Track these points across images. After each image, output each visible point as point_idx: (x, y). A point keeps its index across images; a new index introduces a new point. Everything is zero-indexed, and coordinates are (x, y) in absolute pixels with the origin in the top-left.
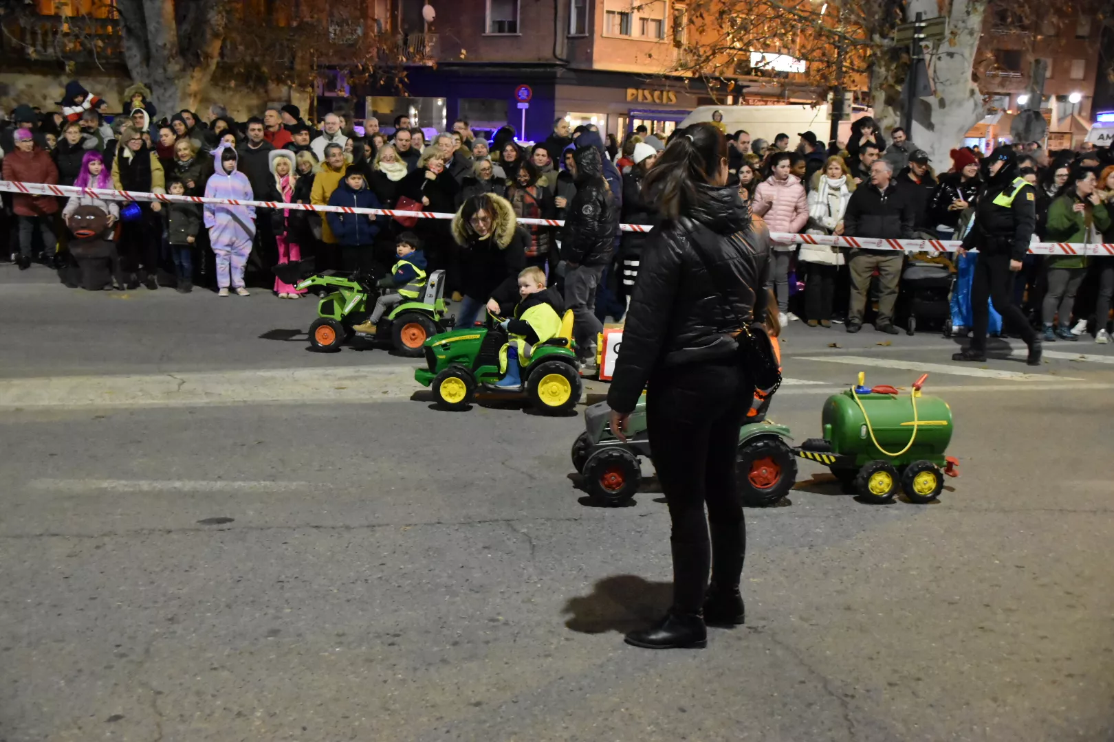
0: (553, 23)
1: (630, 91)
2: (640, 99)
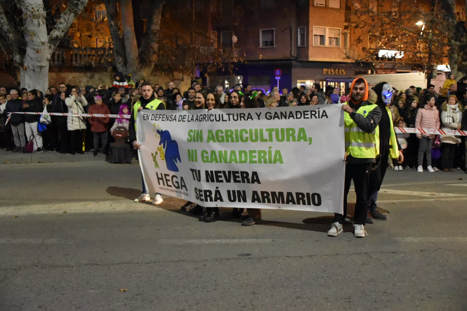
0: (290, 41)
1: (325, 70)
2: (329, 73)
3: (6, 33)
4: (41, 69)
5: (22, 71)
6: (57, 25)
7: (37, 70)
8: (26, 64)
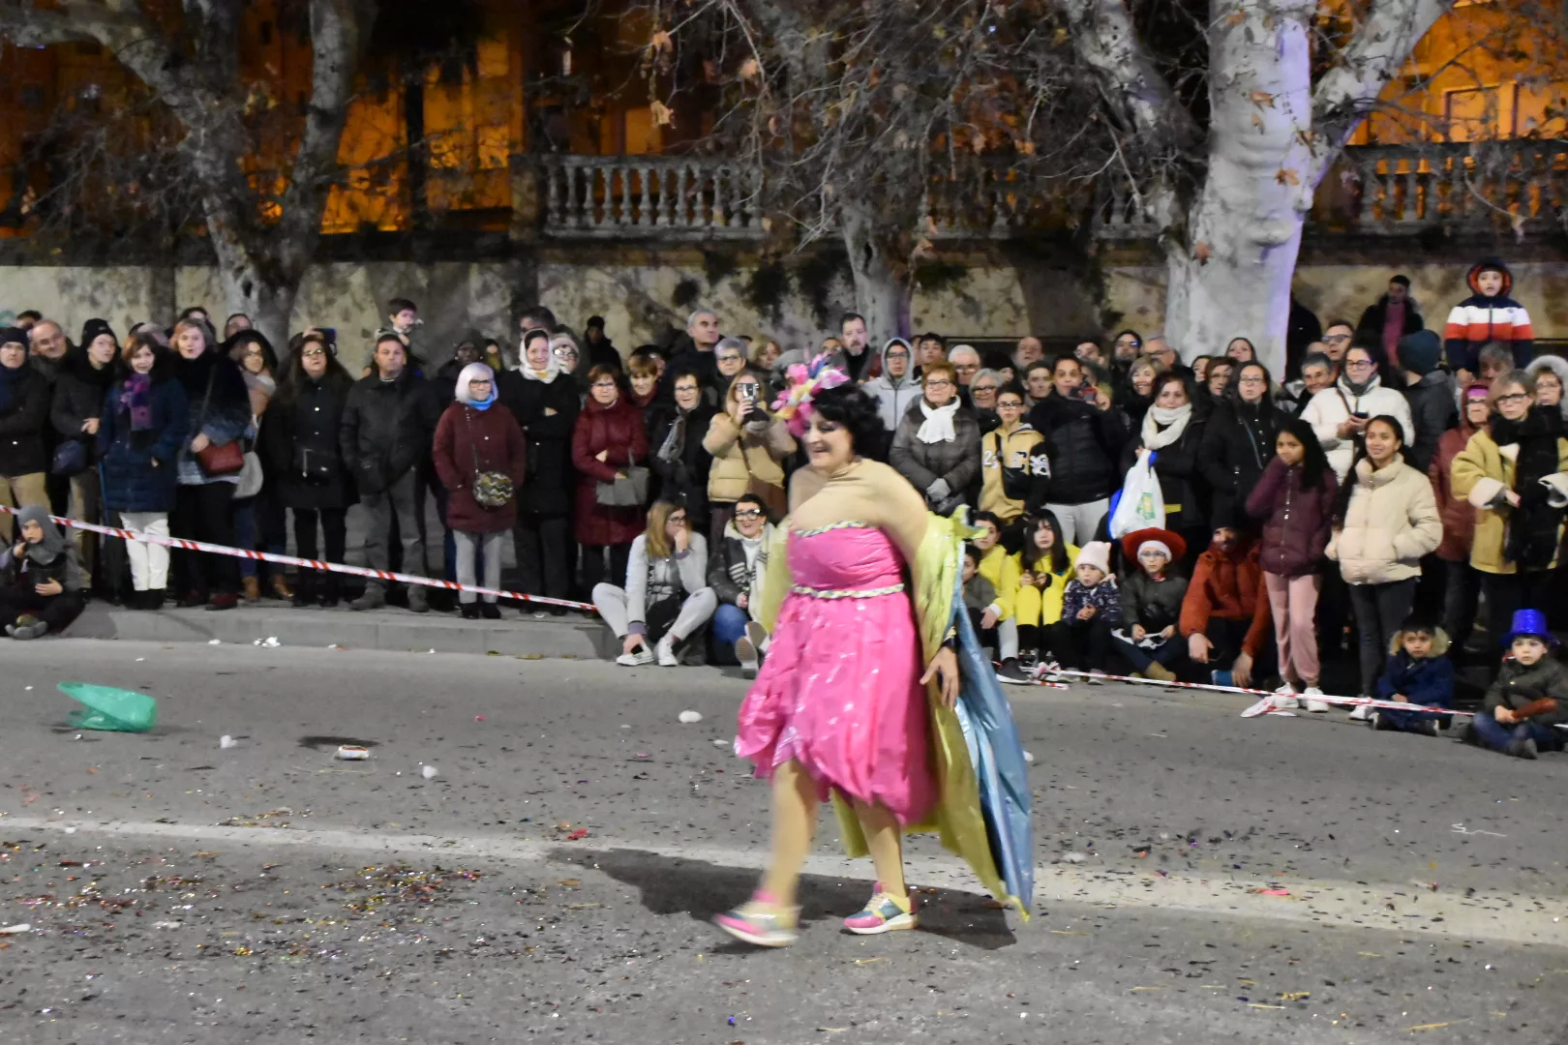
3: (1125, 95)
4: (1264, 255)
5: (1180, 264)
6: (1355, 46)
7: (1248, 258)
8: (1199, 236)
